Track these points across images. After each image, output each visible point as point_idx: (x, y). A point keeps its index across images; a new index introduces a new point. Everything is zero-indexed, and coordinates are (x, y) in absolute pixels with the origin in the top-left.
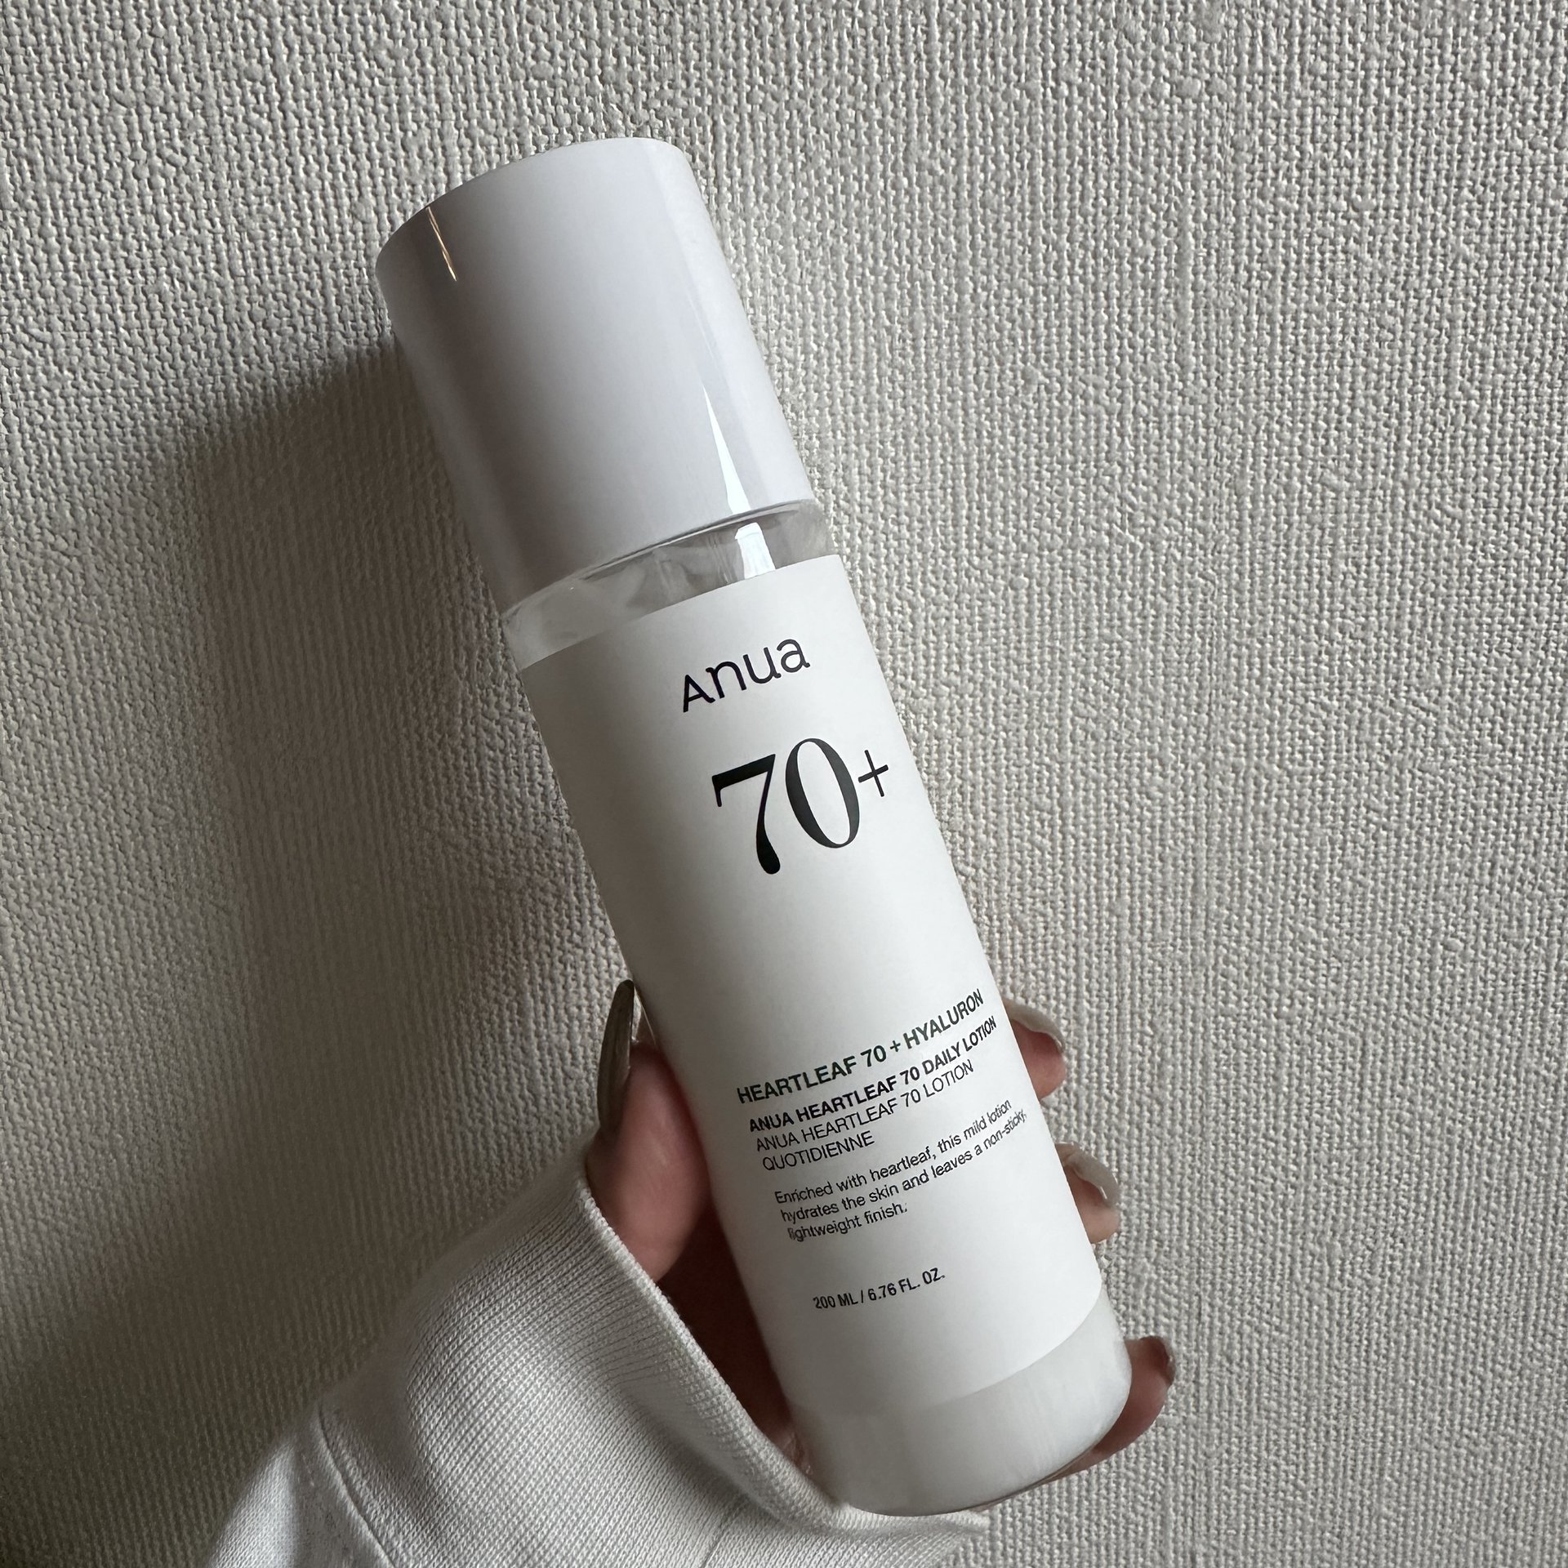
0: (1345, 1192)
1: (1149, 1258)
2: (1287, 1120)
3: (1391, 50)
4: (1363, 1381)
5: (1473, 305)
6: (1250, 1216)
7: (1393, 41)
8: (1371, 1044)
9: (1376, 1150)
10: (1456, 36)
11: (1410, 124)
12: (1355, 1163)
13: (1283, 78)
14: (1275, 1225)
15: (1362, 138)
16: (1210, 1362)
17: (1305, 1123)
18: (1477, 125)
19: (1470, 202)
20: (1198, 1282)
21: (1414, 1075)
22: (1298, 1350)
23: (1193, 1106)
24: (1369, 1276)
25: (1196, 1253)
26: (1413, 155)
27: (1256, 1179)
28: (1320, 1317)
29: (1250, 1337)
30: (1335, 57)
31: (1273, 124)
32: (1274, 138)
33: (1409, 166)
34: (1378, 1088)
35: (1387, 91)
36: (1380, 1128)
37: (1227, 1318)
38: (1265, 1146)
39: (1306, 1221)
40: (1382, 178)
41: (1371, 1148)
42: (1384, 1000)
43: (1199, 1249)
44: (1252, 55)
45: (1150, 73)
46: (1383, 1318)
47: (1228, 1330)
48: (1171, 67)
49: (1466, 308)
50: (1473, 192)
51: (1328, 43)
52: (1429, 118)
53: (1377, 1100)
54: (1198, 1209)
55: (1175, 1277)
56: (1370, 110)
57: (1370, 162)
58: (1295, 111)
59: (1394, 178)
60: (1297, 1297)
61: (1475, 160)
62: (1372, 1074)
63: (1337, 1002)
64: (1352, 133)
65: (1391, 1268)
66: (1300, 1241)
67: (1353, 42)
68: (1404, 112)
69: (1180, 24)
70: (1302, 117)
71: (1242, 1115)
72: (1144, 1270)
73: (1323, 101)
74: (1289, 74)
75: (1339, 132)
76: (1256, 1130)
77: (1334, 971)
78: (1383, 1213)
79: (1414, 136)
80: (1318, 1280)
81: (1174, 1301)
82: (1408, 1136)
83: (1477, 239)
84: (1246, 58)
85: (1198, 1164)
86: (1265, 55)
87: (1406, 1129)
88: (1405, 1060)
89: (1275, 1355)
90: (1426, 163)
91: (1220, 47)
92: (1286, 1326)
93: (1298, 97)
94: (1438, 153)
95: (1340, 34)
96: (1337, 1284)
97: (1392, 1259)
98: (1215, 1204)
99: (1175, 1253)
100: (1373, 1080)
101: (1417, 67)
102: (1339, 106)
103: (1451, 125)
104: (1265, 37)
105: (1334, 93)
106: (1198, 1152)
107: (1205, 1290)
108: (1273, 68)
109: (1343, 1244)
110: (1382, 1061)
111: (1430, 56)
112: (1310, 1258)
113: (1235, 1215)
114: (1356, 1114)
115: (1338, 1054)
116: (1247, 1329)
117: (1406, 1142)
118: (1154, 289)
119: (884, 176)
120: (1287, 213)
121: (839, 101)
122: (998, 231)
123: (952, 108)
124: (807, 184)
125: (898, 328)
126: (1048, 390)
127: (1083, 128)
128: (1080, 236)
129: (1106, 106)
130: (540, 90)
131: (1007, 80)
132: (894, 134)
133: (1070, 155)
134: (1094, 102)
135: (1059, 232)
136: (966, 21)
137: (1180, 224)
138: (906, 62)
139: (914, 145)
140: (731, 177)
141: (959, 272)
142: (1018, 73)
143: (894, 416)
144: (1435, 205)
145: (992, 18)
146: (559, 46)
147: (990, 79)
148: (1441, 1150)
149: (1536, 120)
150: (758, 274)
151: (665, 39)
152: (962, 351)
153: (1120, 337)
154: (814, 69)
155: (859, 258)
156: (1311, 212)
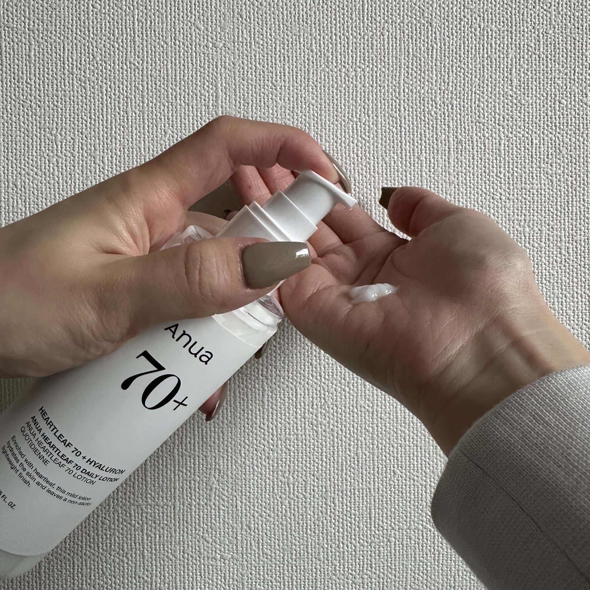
0: (292, 454)
1: (215, 478)
2: (268, 421)
3: (283, 38)
4: (306, 543)
5: (316, 119)
6: (255, 462)
7: (284, 36)
8: (299, 390)
9: (304, 436)
10: (304, 36)
11: (291, 61)
12: (295, 441)
13: (248, 44)
14: (265, 467)
15: (275, 64)
16: (242, 529)
17: (275, 423)
18: (313, 63)
19: (312, 86)
20: (235, 491)
21: (316, 405)
22: (278, 527)
23: (231, 412)
24: (304, 493)
25: (234, 478)
26: (292, 71)
27: (257, 446)
28: (286, 511)
29: (258, 519)
30: (265, 40)
31: (246, 58)
32: (246, 62)
33: (291, 74)
34: (303, 409)
35: (283, 51)
36: (305, 427)
37: (248, 508)
38: (260, 431)
39: (278, 466)
40: (283, 77)
41: (301, 435)
42: (302, 372)
43: (235, 476)
44: (238, 37)
45: (205, 40)
46: (312, 514)
47: (248, 514)
48: (212, 38)
49: (314, 120)
50: (313, 83)
51: (263, 35)
52: (297, 59)
53: (303, 414)
54: (234, 457)
55: (226, 488)
56: (278, 56)
57: (278, 72)
58: (253, 54)
59: (286, 77)
60: (276, 501)
61: (313, 73)
62: (300, 403)
63: (284, 371)
64: (272, 62)
65: (314, 491)
66: (276, 475)
67: (271, 35)
68: (288, 57)
69: (215, 26)
70: (255, 56)
71: (250, 416)
72: (213, 483)
73: (262, 52)
74: (250, 43)
75: (268, 62)
76: (256, 424)
77: (283, 358)
78: (308, 465)
79: (293, 65)
80: (284, 494)
81: (226, 499)
82: (316, 432)
83: (316, 98)
84: (236, 38)
85: (233, 437)
86: (242, 37)
87: (315, 428)
88: (313, 398)
89: (268, 528)
90: (297, 73)
91: (228, 33)
92: (272, 515)
93: (254, 50)
94: (301, 71)
95: (266, 32)
96: (292, 496)
97: (314, 486)
98: (241, 456)
99: (225, 477)
100: (301, 406)
101: (292, 44)
102: (267, 54)
103: (304, 62)
104: (242, 32)
105: (265, 49)
106: (234, 431)
107: (238, 495)
108: (245, 41)
109: (294, 478)
110: (304, 398)
111: (296, 41)
112: (280, 483)
113: (249, 461)
114: (295, 420)
115: (286, 393)
116: (256, 514)
117: (315, 434)
118: (208, 106)
119: (118, 65)
120: (252, 86)
121: (105, 41)
122: (156, 84)
123: (141, 46)
124: (93, 66)
125: (122, 113)
126: (173, 137)
127: (184, 55)
128: (183, 88)
129: (191, 49)
130: (8, 31)
131: (159, 39)
132: (122, 52)
133: (180, 63)
134: (187, 47)
135: (176, 86)
136: (146, 20)
137: (216, 86)
138: (126, 31)
139: (129, 56)
140: (68, 61)
141: (143, 97)
142: (163, 37)
143: (120, 141)
144: (301, 87)
145: (154, 20)
146: (15, 19)
147: (154, 38)
148: (329, 438)
149: (332, 63)
150: (76, 92)
151: (49, 19)
152: (143, 122)
153: (197, 121)
154: (97, 31)
155: (109, 90)
156: (260, 86)
